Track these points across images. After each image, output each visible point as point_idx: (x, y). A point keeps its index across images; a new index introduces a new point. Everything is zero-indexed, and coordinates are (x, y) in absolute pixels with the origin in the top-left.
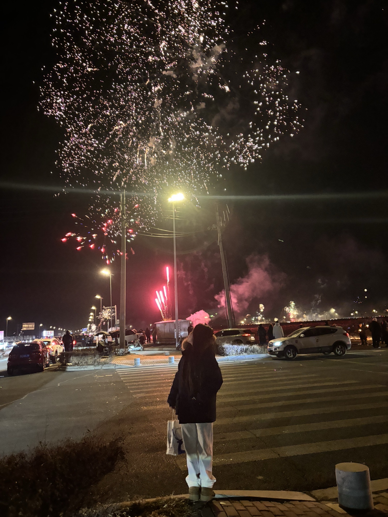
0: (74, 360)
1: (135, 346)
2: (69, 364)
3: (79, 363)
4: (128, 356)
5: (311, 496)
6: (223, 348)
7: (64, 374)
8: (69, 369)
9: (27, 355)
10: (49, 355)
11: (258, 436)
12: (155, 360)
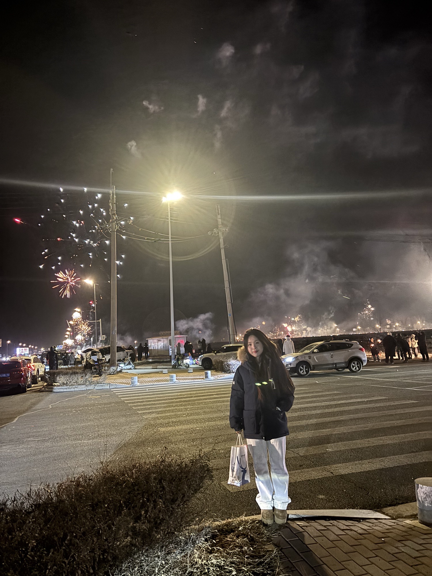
0: (61, 379)
1: (125, 364)
2: (56, 384)
3: (67, 383)
4: (120, 374)
5: (384, 513)
8: (56, 389)
11: (301, 455)
12: (154, 379)
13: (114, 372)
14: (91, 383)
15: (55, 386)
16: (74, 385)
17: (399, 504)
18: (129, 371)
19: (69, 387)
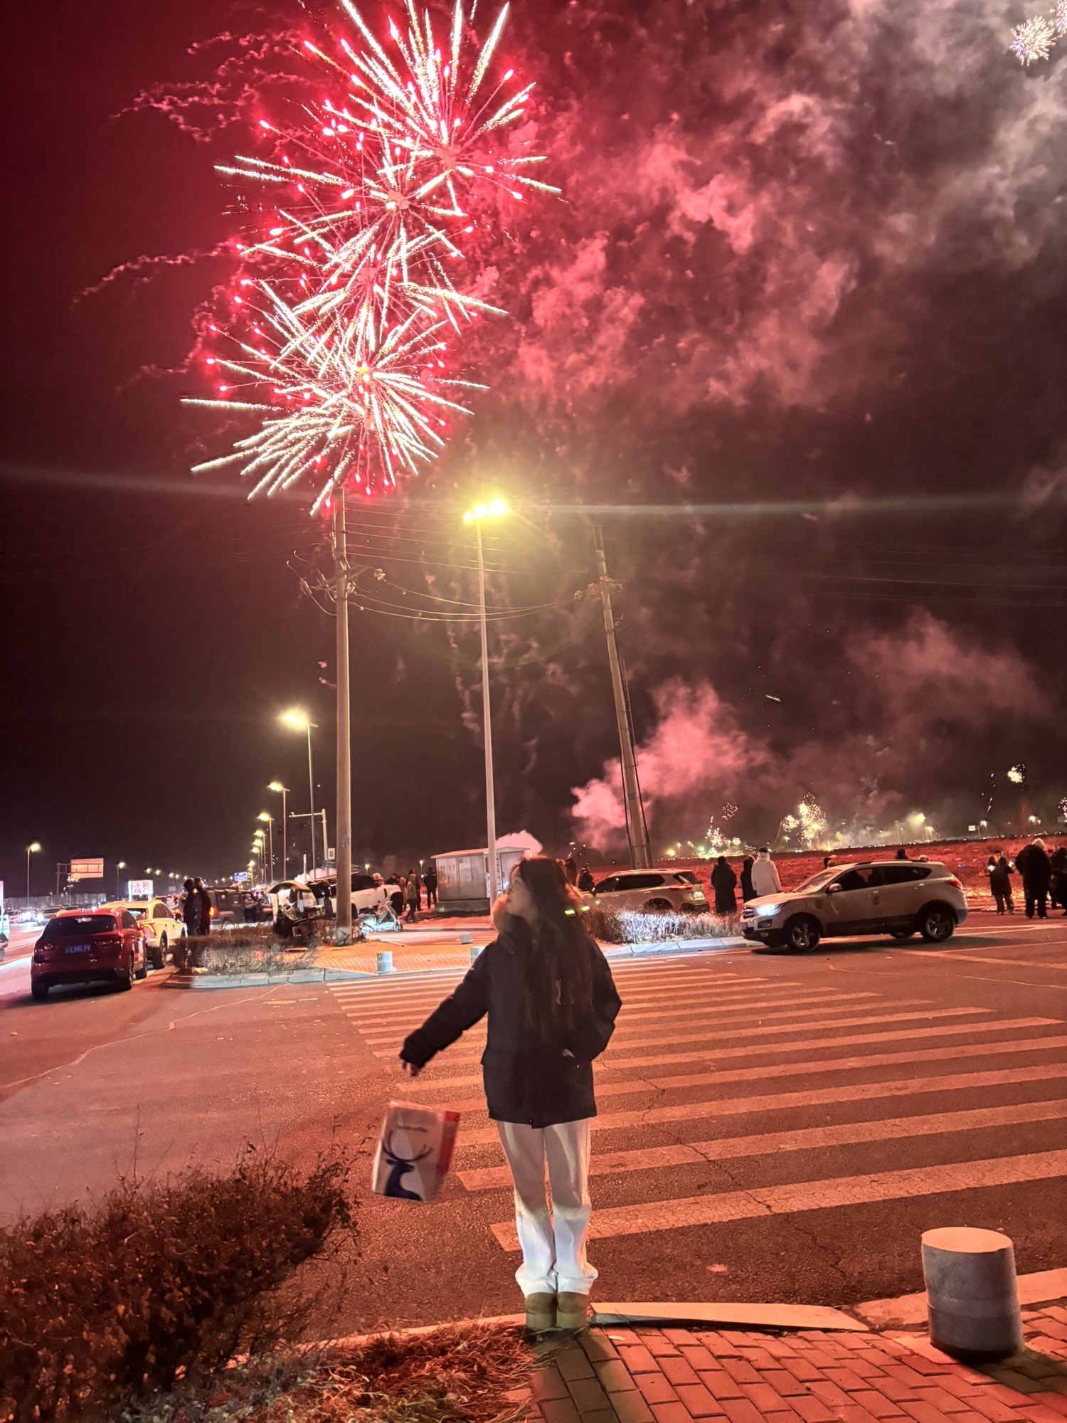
0: (212, 958)
1: (377, 918)
2: (198, 970)
3: (225, 967)
4: (359, 945)
5: (856, 1316)
6: (618, 924)
7: (186, 996)
8: (198, 982)
9: (85, 947)
10: (145, 945)
11: (712, 1159)
12: (433, 957)
13: (345, 940)
14: (280, 967)
15: (197, 973)
16: (239, 973)
17: (905, 1292)
18: (383, 937)
19: (227, 977)
